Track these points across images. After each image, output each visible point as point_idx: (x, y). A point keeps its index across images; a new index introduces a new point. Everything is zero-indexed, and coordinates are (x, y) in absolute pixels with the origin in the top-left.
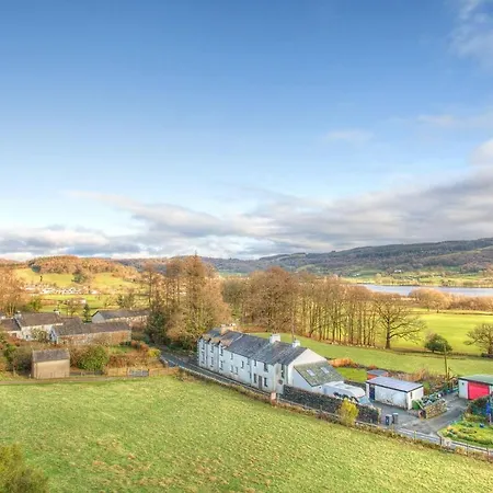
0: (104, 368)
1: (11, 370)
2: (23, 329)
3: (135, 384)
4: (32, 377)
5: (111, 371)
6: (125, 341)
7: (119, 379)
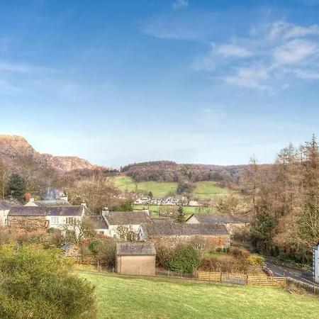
0: (195, 271)
1: (95, 265)
2: (111, 227)
3: (228, 289)
4: (116, 272)
5: (202, 274)
6: (222, 247)
7: (210, 283)
